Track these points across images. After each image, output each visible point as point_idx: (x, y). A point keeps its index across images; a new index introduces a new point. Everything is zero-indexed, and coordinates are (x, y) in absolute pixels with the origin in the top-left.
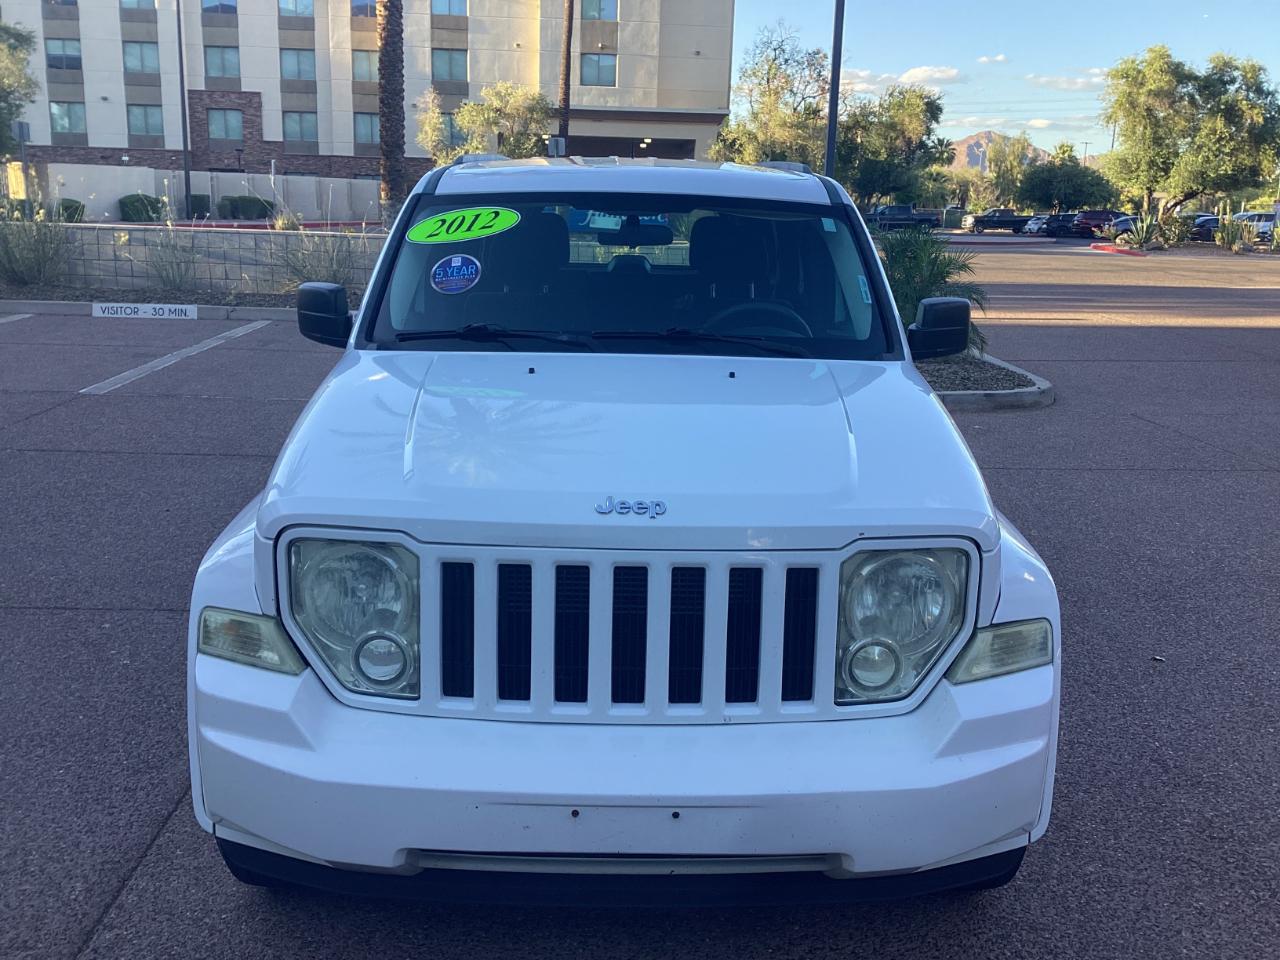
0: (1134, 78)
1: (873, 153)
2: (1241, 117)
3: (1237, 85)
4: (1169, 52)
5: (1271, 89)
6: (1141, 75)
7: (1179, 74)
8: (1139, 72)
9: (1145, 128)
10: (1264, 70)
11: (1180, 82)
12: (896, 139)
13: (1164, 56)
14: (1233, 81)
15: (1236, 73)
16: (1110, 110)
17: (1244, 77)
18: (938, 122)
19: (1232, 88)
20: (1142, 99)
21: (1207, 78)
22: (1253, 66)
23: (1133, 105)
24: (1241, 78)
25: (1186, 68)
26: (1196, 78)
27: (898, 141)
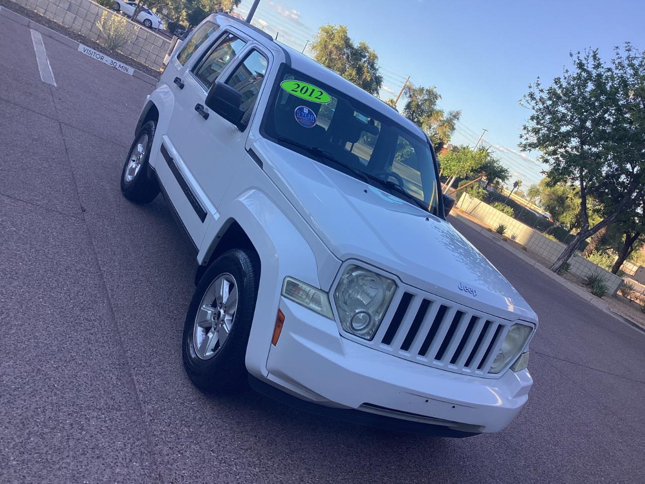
0: (330, 35)
1: (203, 6)
2: (363, 74)
3: (365, 59)
4: (347, 31)
5: (376, 67)
6: (333, 35)
7: (347, 43)
8: (333, 34)
9: (326, 59)
10: (378, 59)
11: (347, 47)
12: (216, 4)
13: (345, 32)
14: (365, 57)
15: (367, 54)
16: (315, 44)
17: (370, 58)
18: (237, 6)
19: (364, 60)
20: (330, 46)
21: (356, 50)
22: (374, 54)
23: (326, 47)
24: (368, 57)
25: (351, 42)
26: (353, 48)
27: (216, 6)
